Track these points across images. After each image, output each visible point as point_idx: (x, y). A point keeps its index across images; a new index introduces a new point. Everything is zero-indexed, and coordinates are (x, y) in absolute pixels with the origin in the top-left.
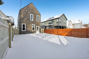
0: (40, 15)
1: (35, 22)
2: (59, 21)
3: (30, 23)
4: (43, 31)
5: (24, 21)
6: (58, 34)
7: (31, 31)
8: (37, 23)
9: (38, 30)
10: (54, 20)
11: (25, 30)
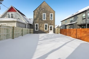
0: (54, 12)
1: (48, 21)
2: (86, 16)
3: (42, 23)
4: (59, 31)
5: (37, 21)
6: (78, 37)
7: (44, 31)
8: (50, 22)
9: (51, 29)
10: (78, 16)
11: (38, 30)
